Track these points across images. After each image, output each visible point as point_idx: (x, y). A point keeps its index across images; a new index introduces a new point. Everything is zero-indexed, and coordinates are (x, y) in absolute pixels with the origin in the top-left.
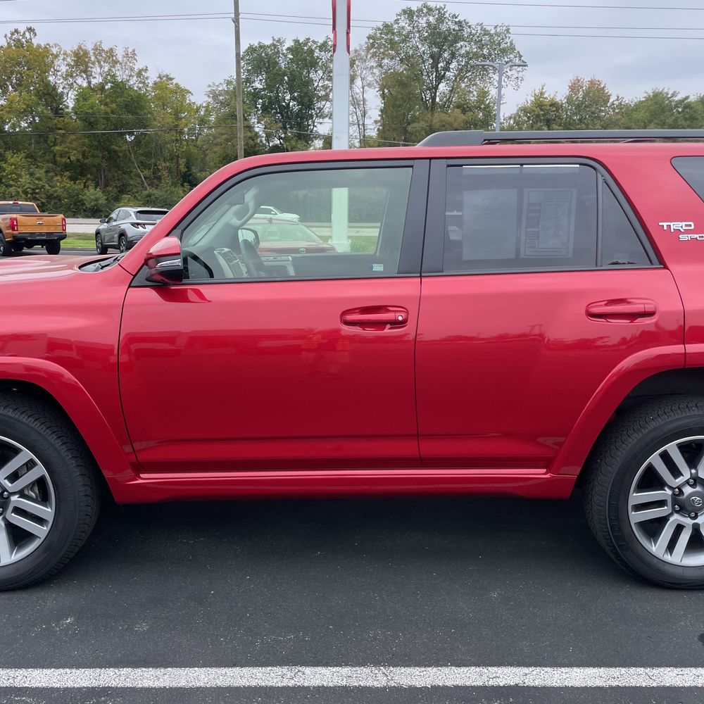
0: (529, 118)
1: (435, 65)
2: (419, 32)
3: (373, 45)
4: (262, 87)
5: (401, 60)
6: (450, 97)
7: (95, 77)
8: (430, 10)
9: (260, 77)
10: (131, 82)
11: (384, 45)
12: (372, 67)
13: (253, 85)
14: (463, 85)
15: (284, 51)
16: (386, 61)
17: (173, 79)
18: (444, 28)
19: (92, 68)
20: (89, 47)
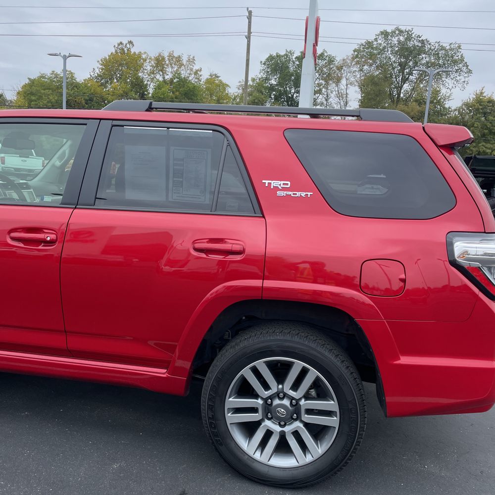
0: (470, 111)
1: (402, 71)
2: (391, 47)
3: (357, 56)
4: (276, 83)
5: (377, 67)
6: (411, 94)
7: (168, 75)
8: (401, 32)
9: (275, 77)
10: (190, 78)
11: (365, 56)
12: (354, 72)
13: (270, 82)
14: (422, 86)
15: (294, 60)
16: (366, 67)
17: (219, 77)
18: (411, 44)
19: (166, 68)
20: (166, 55)
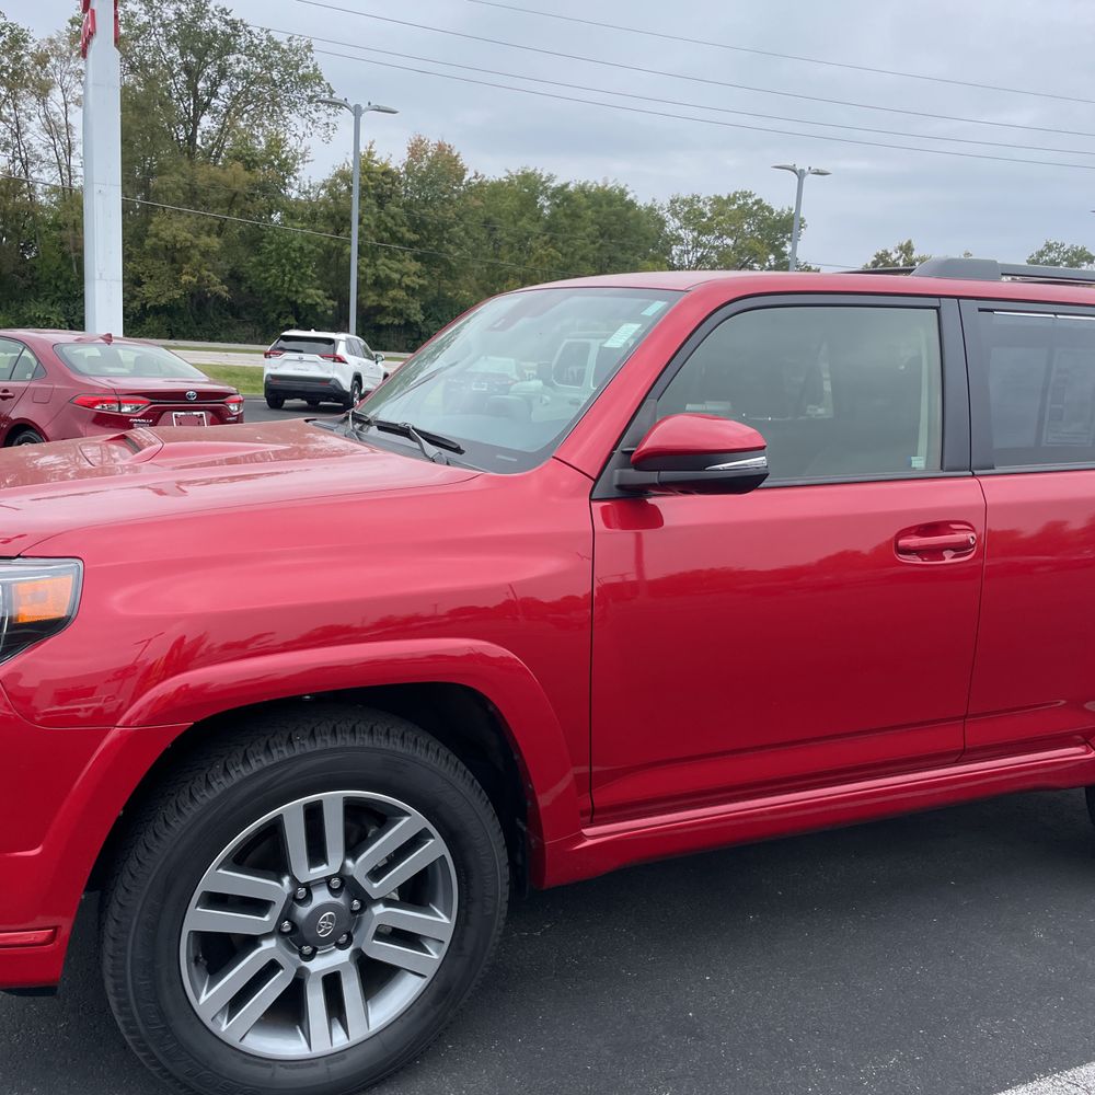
1: (191, 85)
5: (133, 69)
6: (219, 140)
14: (242, 124)
